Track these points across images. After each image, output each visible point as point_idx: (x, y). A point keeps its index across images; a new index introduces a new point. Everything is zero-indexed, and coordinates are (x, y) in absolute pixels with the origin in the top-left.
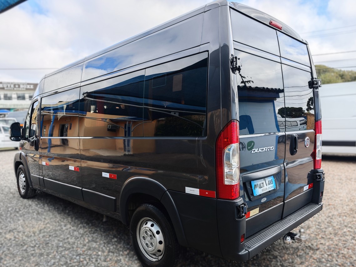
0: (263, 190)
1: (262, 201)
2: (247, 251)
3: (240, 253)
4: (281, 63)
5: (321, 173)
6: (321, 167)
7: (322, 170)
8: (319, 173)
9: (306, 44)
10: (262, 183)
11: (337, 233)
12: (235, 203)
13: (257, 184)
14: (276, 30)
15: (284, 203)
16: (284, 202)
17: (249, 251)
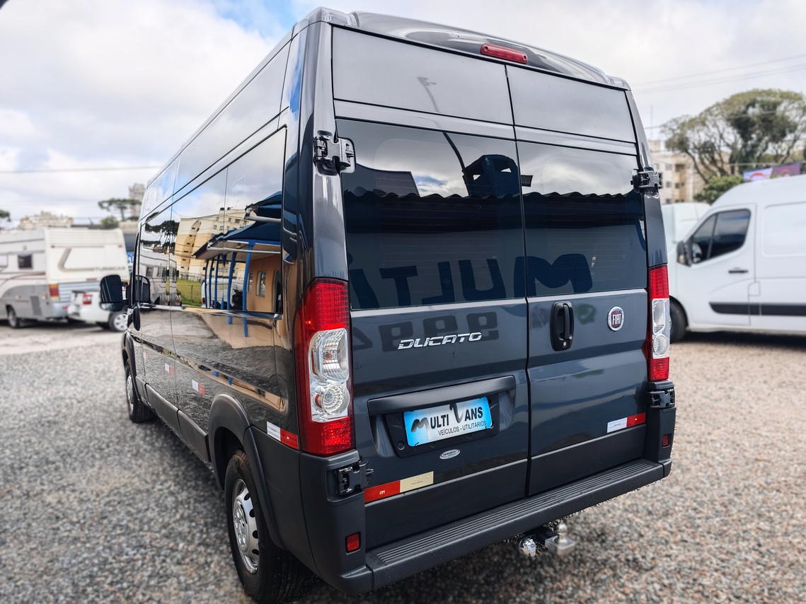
0: (441, 433)
1: (441, 458)
2: (369, 572)
3: (344, 576)
4: (516, 140)
5: (662, 390)
6: (670, 376)
7: (671, 383)
8: (659, 390)
9: (624, 90)
10: (443, 417)
11: (725, 531)
12: (327, 462)
13: (425, 419)
14: (505, 64)
15: (530, 460)
16: (529, 458)
17: (374, 571)
